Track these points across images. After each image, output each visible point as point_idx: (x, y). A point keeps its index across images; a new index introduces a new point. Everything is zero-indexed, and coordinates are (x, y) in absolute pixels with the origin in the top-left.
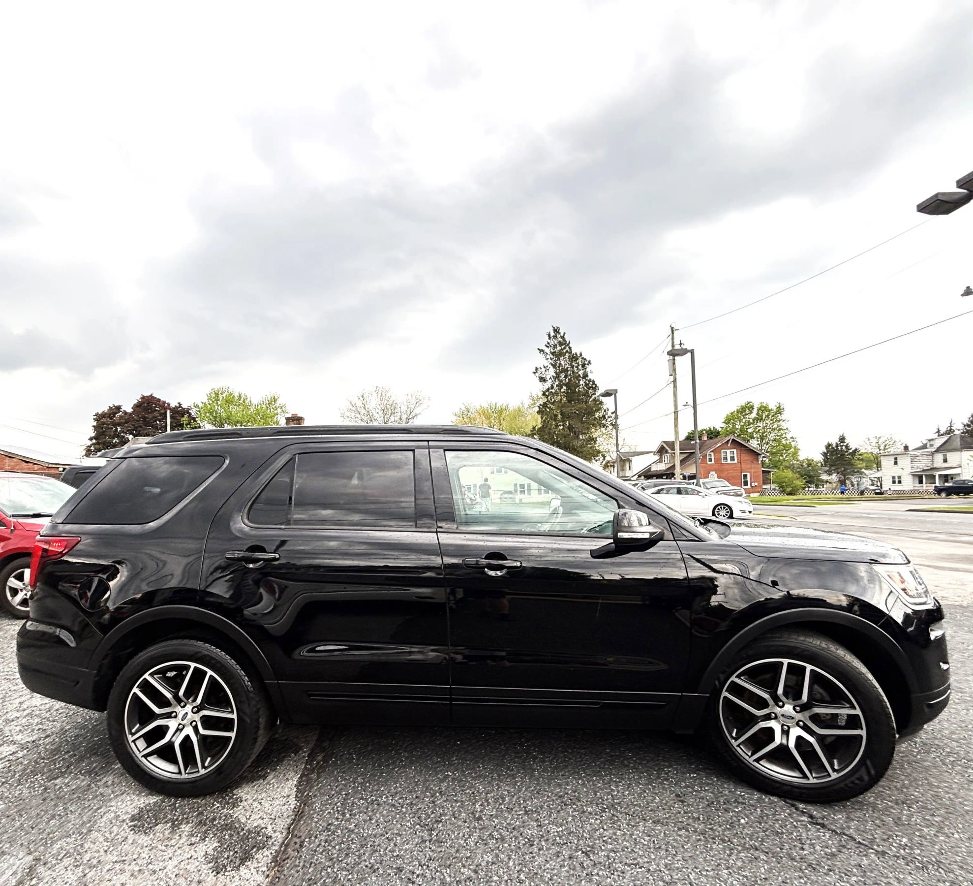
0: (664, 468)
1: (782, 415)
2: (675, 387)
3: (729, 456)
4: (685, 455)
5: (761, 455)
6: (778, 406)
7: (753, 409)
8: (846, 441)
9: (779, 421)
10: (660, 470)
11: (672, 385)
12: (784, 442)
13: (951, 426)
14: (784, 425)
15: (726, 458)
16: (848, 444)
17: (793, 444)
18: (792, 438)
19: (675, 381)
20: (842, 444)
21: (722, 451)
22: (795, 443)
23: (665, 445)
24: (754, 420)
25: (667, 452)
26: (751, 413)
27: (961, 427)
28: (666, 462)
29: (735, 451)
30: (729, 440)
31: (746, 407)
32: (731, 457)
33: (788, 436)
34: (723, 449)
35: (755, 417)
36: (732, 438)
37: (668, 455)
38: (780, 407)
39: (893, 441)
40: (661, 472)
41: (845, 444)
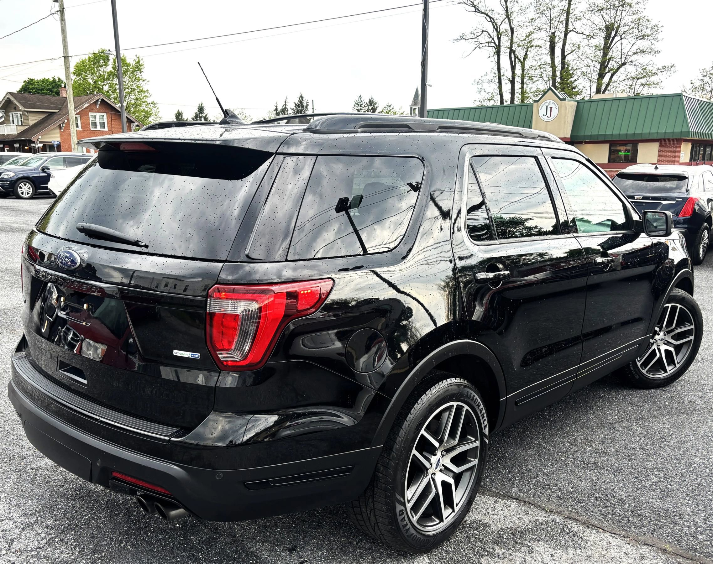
0: (15, 132)
1: (142, 74)
2: (63, 19)
3: (98, 121)
4: (43, 116)
5: (133, 122)
6: (137, 61)
7: (108, 60)
8: (204, 112)
9: (139, 80)
10: (8, 135)
11: (58, 16)
12: (144, 107)
13: (285, 105)
14: (145, 86)
15: (95, 124)
16: (206, 116)
17: (154, 110)
18: (153, 103)
19: (62, 11)
20: (201, 115)
21: (90, 114)
22: (155, 109)
23: (12, 99)
24: (109, 75)
25: (16, 108)
26: (106, 65)
27: (293, 106)
28: (16, 123)
29: (105, 115)
30: (98, 100)
31: (100, 55)
32: (100, 123)
33: (149, 100)
34: (91, 112)
35: (111, 72)
36: (102, 98)
37: (19, 113)
38: (138, 62)
39: (244, 116)
40: (10, 138)
41: (204, 115)
